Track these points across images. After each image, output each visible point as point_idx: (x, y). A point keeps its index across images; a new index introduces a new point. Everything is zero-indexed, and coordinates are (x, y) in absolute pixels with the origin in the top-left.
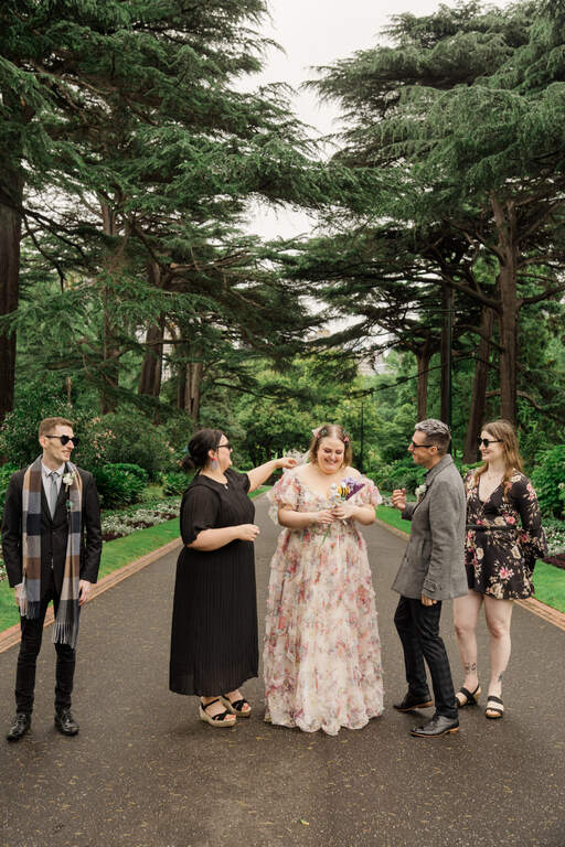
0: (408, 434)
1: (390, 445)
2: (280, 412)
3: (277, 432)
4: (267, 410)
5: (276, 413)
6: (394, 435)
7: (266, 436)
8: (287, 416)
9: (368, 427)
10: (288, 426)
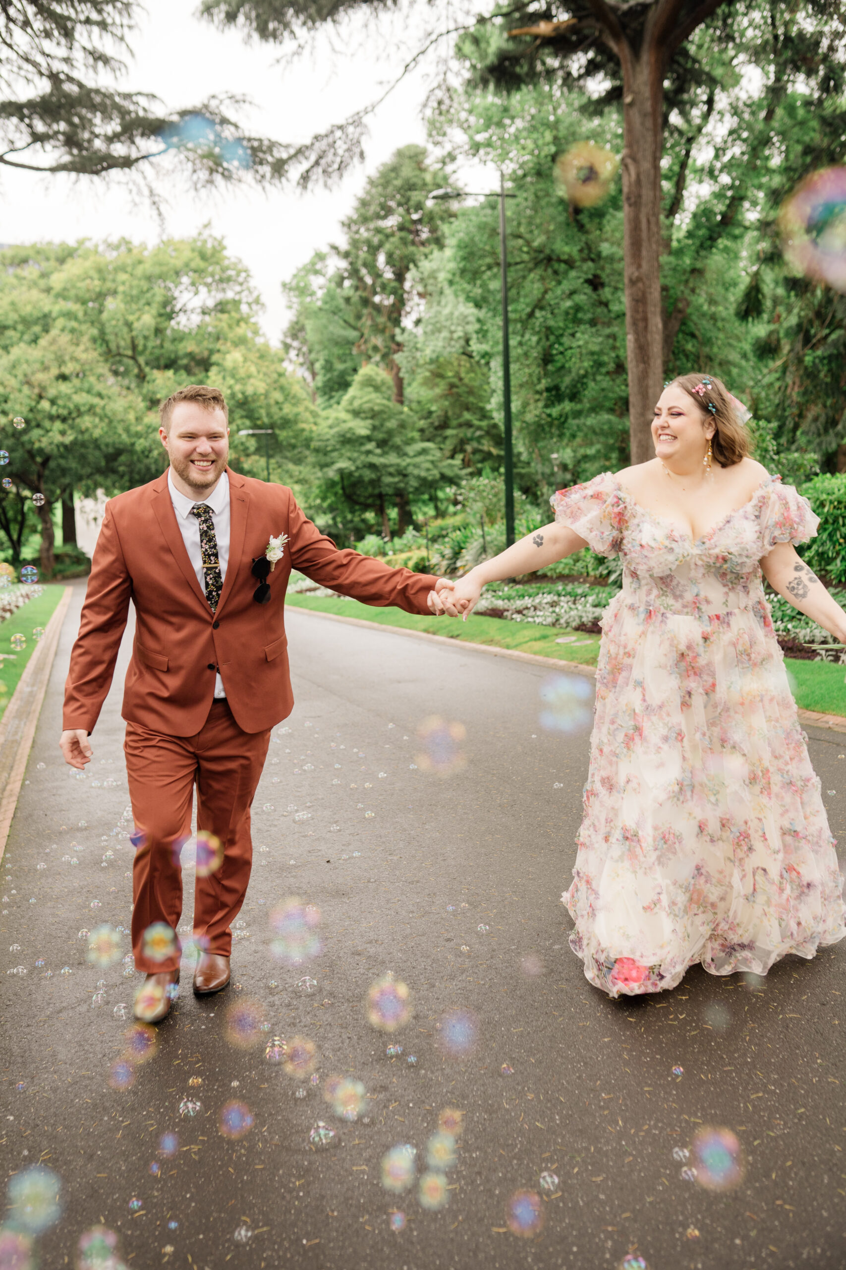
0: (380, 436)
1: (343, 464)
2: (64, 388)
3: (58, 438)
4: (28, 383)
5: (52, 392)
6: (348, 440)
7: (31, 454)
8: (82, 399)
9: (286, 423)
10: (86, 422)
